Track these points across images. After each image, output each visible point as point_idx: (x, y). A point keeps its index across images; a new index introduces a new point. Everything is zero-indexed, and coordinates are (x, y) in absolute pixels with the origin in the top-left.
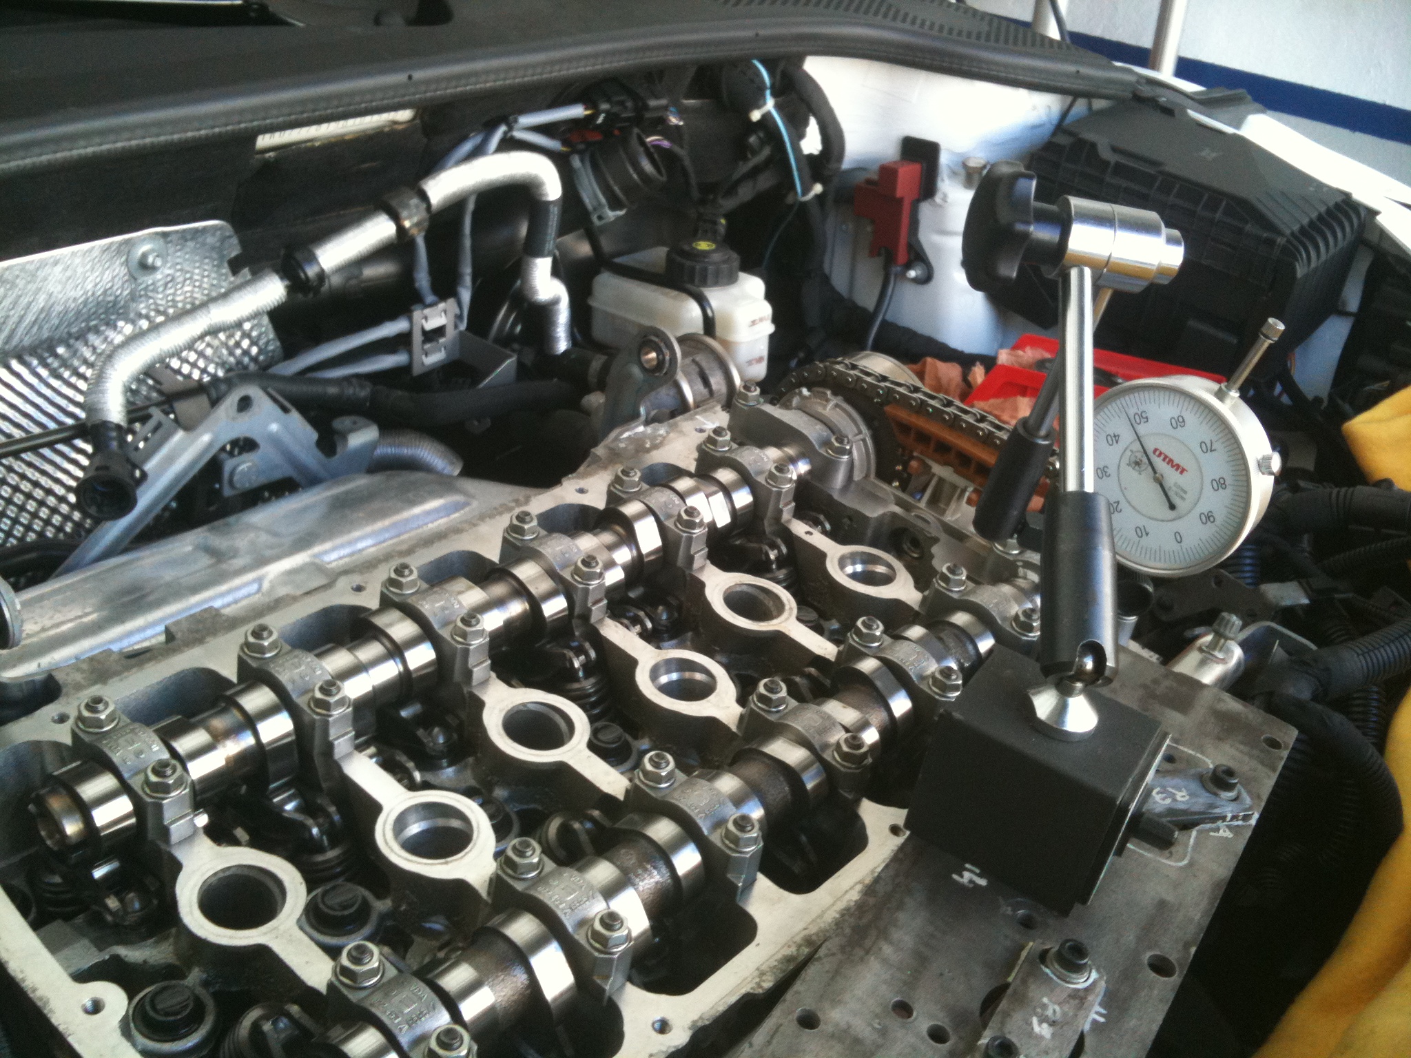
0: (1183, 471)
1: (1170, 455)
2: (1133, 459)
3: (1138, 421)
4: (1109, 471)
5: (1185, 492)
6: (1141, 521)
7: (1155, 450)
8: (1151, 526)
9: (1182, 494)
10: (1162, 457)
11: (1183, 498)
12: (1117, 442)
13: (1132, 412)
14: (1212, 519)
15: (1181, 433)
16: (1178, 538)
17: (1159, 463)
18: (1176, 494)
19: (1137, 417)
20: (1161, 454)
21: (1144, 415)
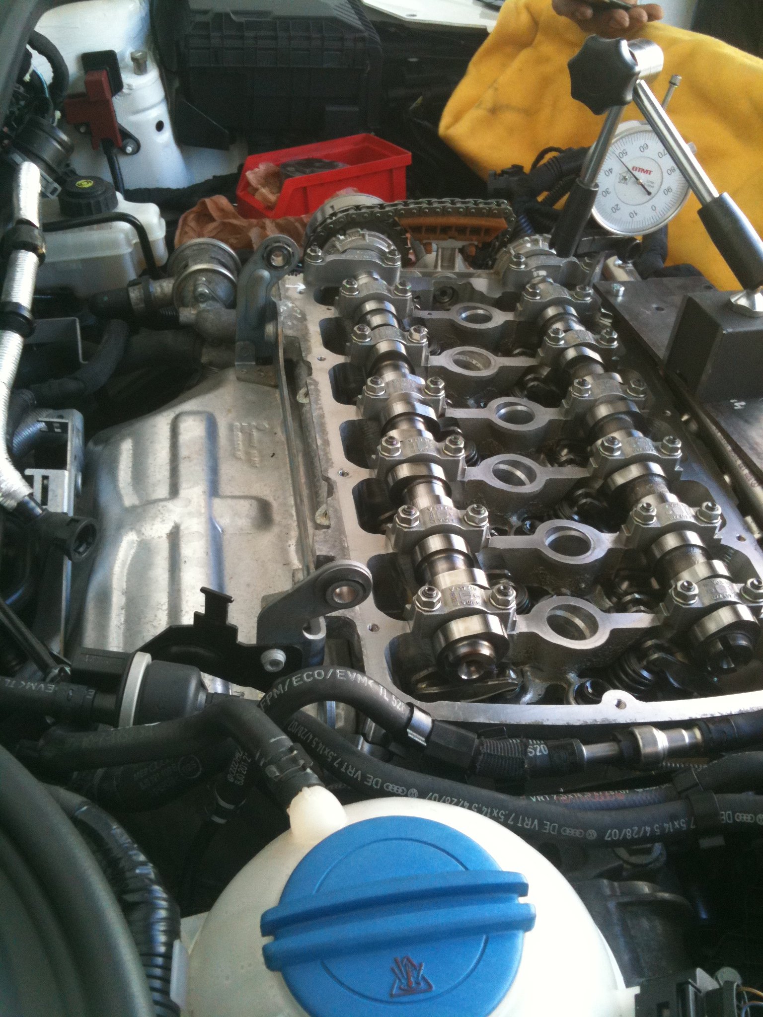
0: (651, 172)
1: (642, 167)
2: (622, 177)
3: (621, 156)
4: (609, 191)
5: (652, 183)
6: (631, 209)
7: (633, 168)
8: (637, 209)
9: (652, 185)
10: (638, 169)
11: (653, 187)
12: (611, 172)
13: (617, 152)
14: (670, 190)
15: (647, 153)
16: (654, 208)
17: (636, 173)
18: (649, 186)
19: (621, 154)
20: (637, 168)
21: (624, 152)
